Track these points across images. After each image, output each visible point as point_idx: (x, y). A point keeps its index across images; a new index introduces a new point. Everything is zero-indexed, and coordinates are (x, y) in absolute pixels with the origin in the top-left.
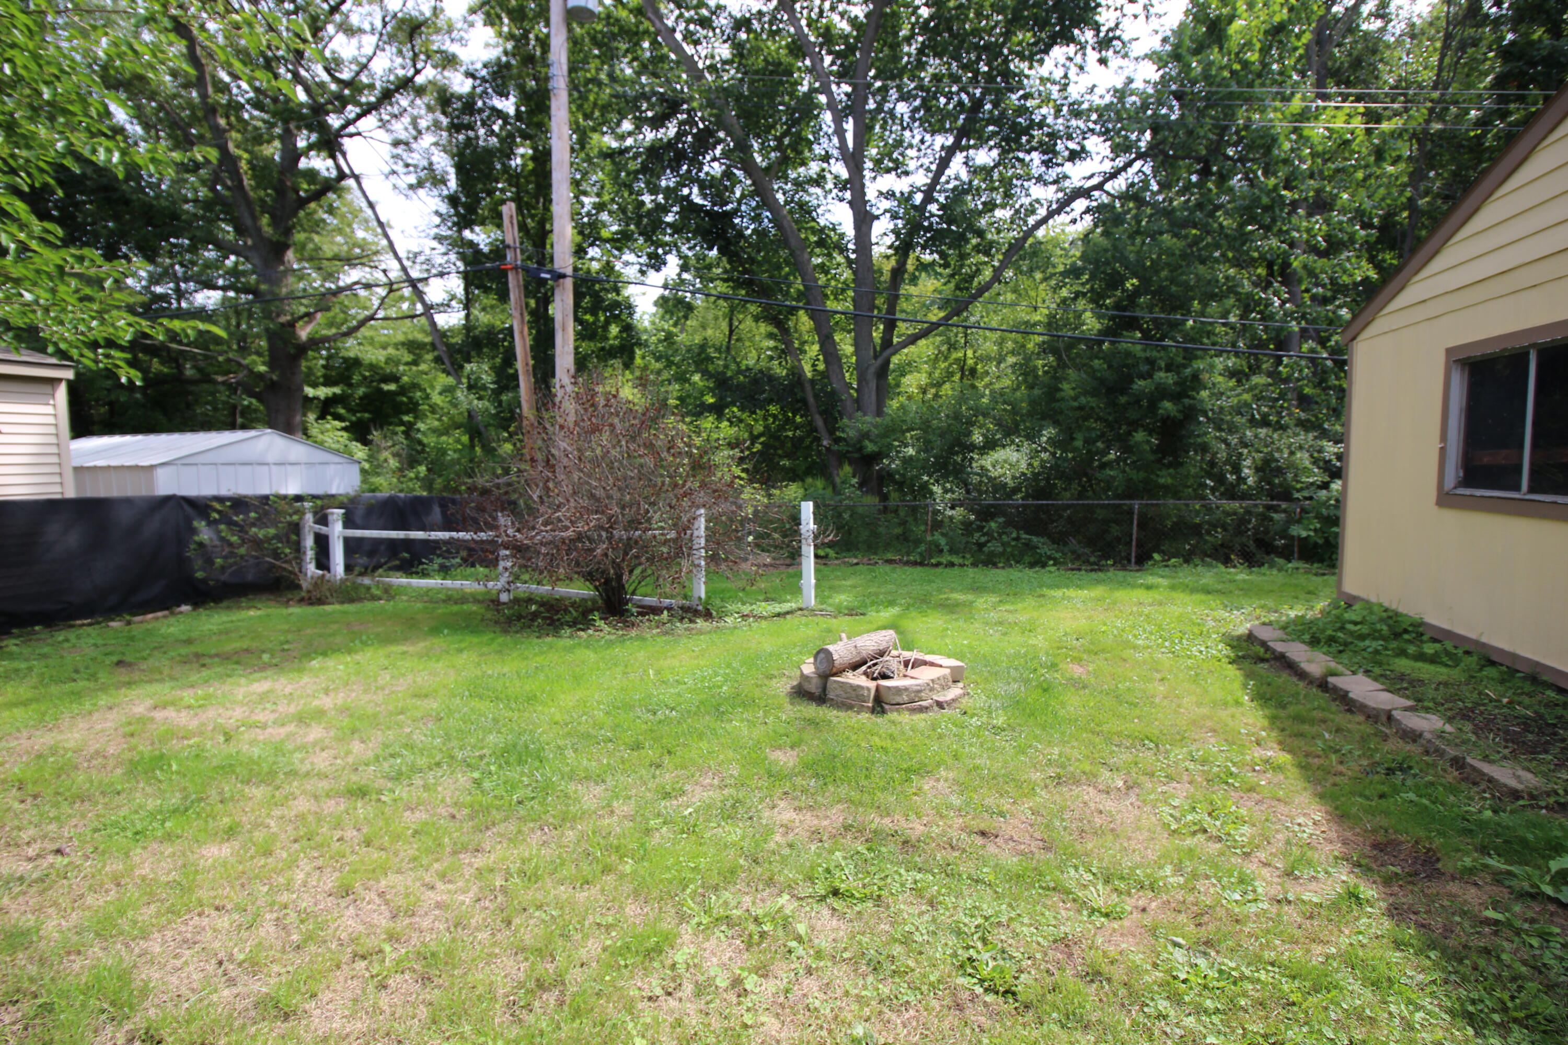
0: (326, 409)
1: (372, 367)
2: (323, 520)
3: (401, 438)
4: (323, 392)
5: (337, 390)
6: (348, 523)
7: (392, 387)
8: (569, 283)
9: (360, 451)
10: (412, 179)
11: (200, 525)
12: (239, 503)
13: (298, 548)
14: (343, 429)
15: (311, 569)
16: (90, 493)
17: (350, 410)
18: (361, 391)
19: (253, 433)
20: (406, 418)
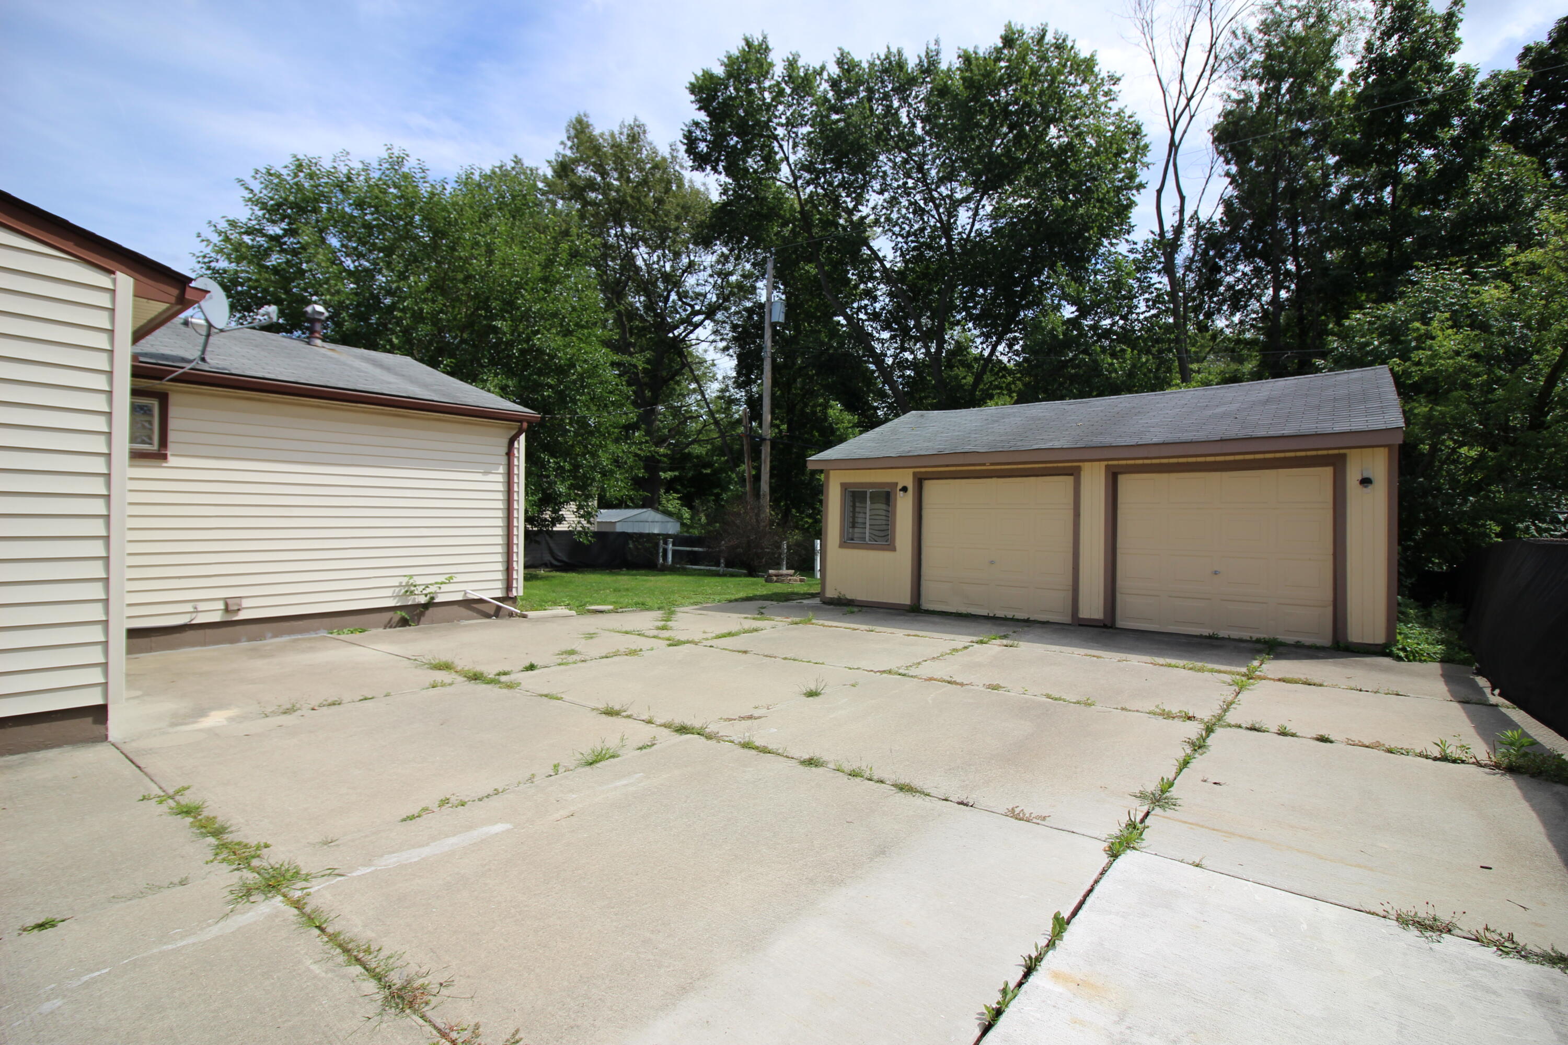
0: (670, 486)
1: (698, 457)
2: (666, 543)
3: (712, 504)
4: (669, 475)
5: (677, 473)
6: (673, 545)
7: (709, 471)
8: (768, 443)
9: (686, 514)
10: (724, 344)
11: (630, 542)
12: (641, 535)
13: (658, 553)
14: (679, 499)
15: (661, 561)
16: (603, 530)
17: (683, 485)
18: (690, 474)
19: (645, 510)
20: (716, 491)
